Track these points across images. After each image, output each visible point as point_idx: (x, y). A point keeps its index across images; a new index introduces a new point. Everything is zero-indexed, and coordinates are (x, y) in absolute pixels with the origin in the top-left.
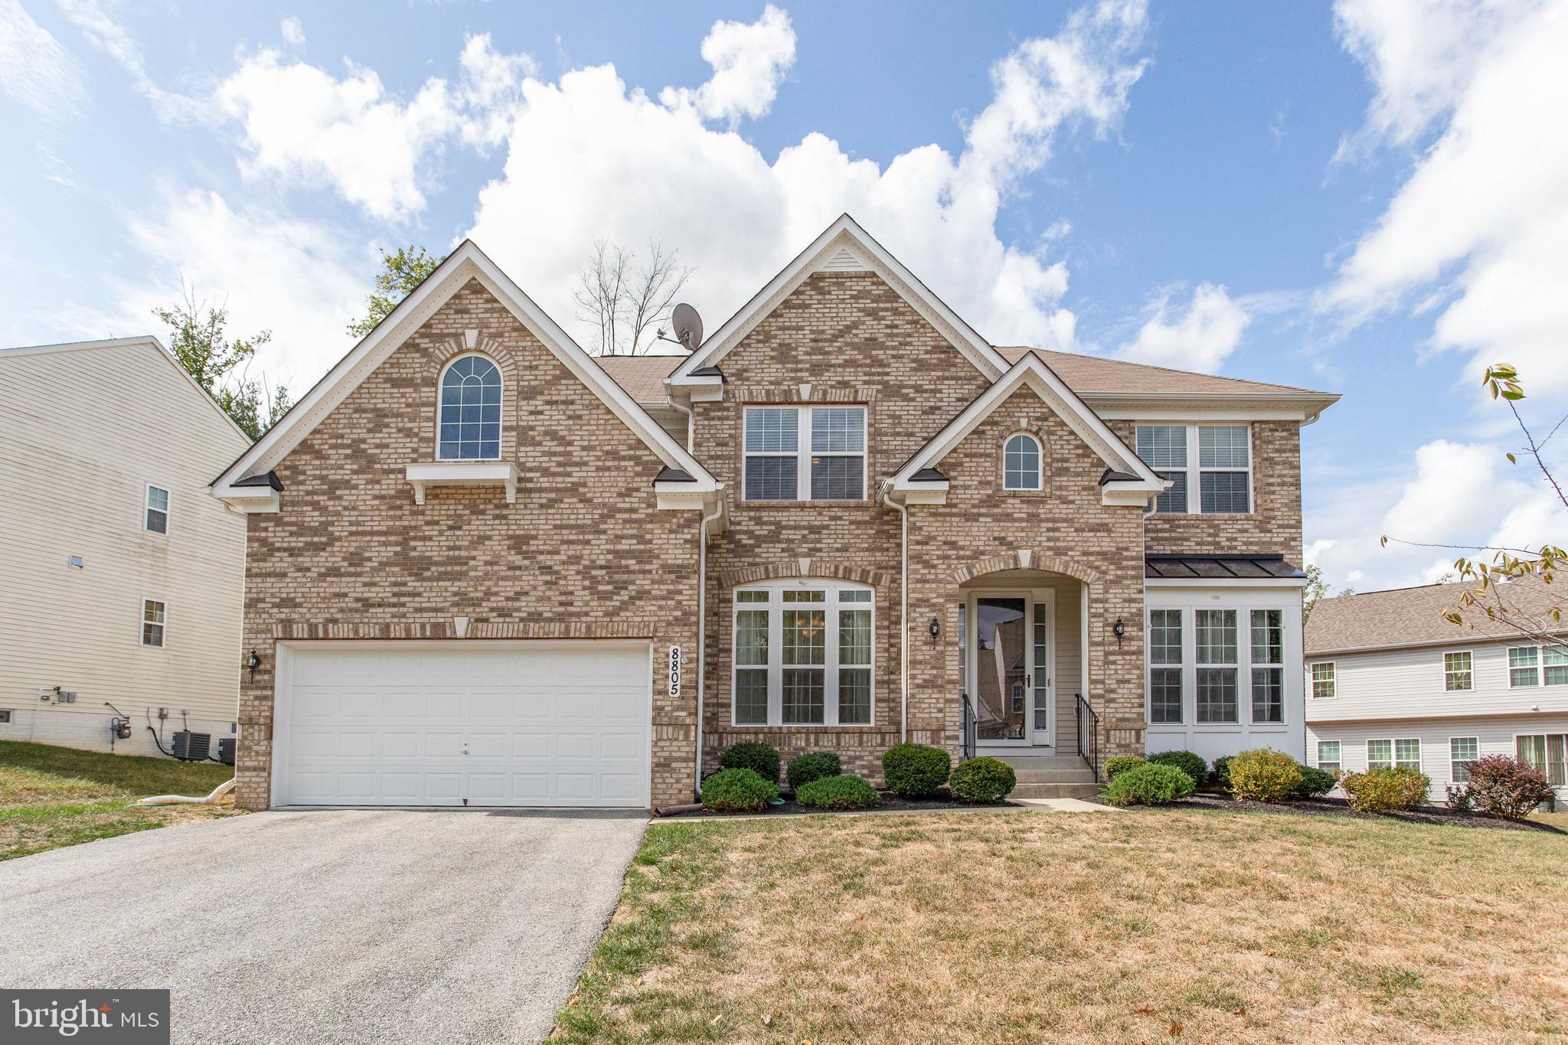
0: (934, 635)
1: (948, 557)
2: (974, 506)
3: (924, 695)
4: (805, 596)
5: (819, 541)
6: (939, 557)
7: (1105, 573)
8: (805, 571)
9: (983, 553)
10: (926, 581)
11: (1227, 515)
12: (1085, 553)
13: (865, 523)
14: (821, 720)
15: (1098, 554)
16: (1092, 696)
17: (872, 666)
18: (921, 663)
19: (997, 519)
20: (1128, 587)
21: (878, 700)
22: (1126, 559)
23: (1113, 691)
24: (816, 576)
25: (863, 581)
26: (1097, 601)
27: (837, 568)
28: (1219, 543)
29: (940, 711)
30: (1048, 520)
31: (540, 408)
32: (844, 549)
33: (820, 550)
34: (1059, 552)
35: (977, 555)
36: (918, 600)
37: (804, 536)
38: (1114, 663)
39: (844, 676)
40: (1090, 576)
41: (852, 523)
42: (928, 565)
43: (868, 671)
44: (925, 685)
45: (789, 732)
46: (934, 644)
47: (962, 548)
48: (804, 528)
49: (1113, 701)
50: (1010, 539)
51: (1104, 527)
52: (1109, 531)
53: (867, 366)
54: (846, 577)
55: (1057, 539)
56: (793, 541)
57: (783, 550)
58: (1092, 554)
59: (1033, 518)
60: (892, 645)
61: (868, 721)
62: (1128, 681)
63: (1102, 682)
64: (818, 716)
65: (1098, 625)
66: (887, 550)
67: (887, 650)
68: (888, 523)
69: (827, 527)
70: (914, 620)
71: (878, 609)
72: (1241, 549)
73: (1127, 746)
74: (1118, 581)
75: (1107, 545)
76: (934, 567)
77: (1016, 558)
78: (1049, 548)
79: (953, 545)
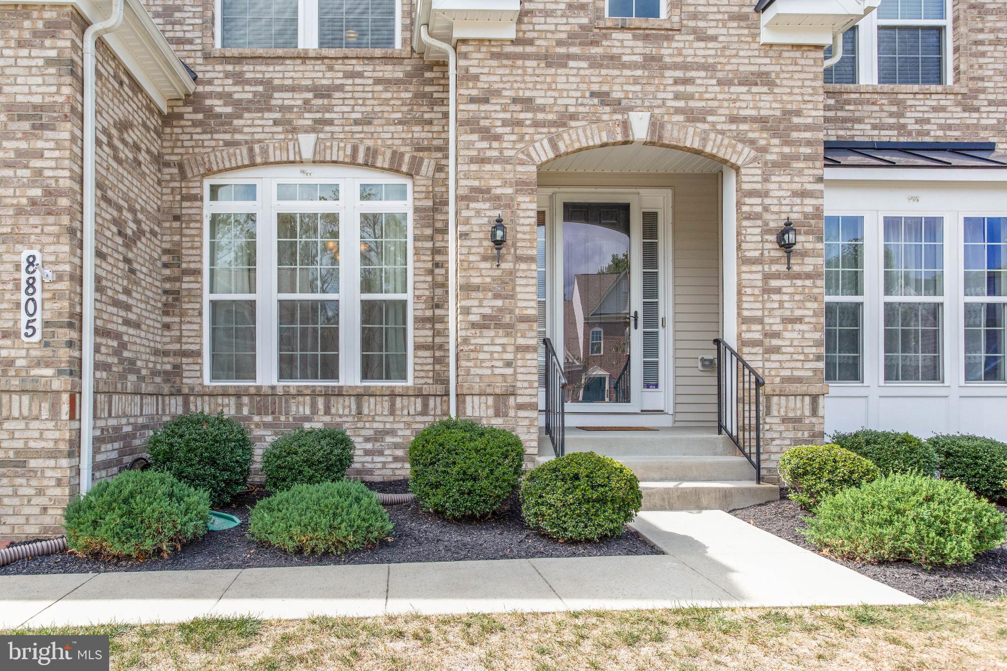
0: (499, 244)
1: (520, 123)
3: (484, 338)
4: (310, 192)
5: (329, 109)
6: (505, 123)
7: (764, 150)
8: (307, 154)
9: (573, 117)
10: (483, 161)
11: (916, 88)
12: (733, 119)
13: (397, 82)
14: (335, 376)
15: (754, 120)
16: (743, 343)
17: (409, 297)
18: (477, 288)
19: (595, 63)
20: (800, 172)
21: (418, 347)
22: (798, 128)
23: (776, 335)
24: (323, 162)
25: (395, 169)
26: (751, 194)
27: (355, 149)
28: (904, 126)
29: (508, 364)
30: (675, 66)
32: (366, 121)
33: (330, 122)
34: (693, 117)
35: (565, 120)
36: (473, 189)
37: (306, 102)
38: (778, 291)
39: (369, 310)
40: (741, 155)
41: (378, 81)
42: (487, 134)
43: (404, 303)
44: (486, 323)
45: (287, 394)
46: (499, 258)
47: (542, 109)
48: (307, 89)
49: (777, 350)
50: (617, 95)
51: (763, 79)
52: (771, 84)
54: (369, 165)
55: (690, 97)
56: (290, 108)
57: (276, 123)
58: (744, 120)
59: (651, 61)
60: (437, 265)
61: (404, 377)
62: (799, 320)
63: (760, 321)
64: (330, 369)
65: (753, 232)
66: (430, 122)
67: (431, 272)
68: (431, 82)
69: (340, 88)
70: (467, 221)
71: (416, 210)
72: (935, 135)
73: (798, 420)
74: (784, 163)
75: (769, 106)
76: (498, 138)
77: (626, 126)
78: (678, 111)
79: (527, 103)
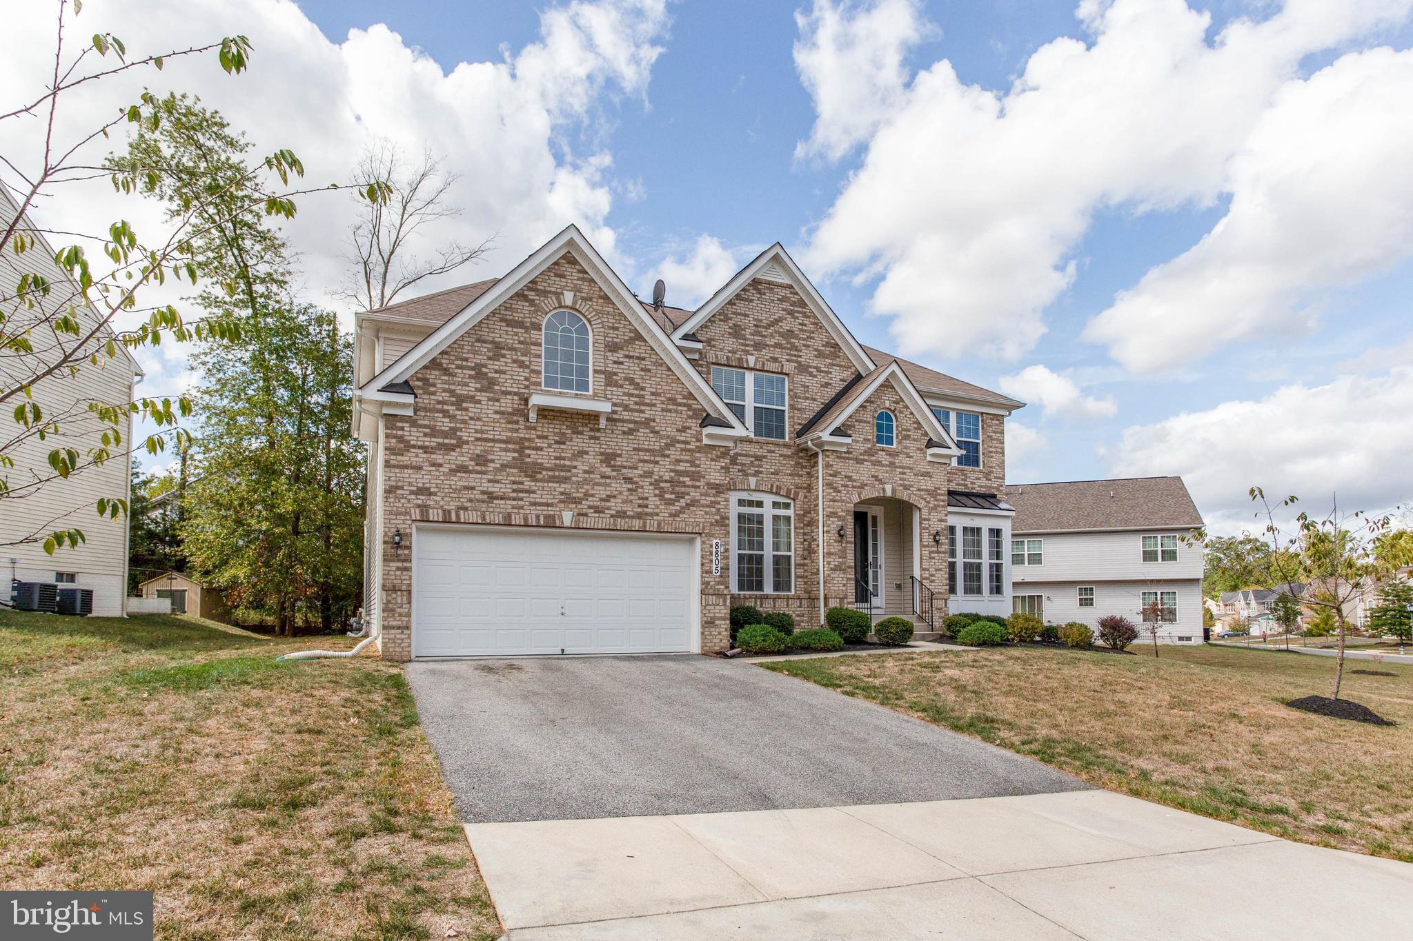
0: (841, 536)
1: (847, 486)
2: (861, 454)
3: (835, 575)
4: (750, 503)
5: (761, 466)
6: (842, 486)
7: (929, 502)
8: (753, 487)
9: (866, 485)
10: (835, 501)
11: (971, 468)
12: (919, 490)
13: (789, 456)
14: (761, 589)
15: (925, 490)
16: (922, 578)
17: (792, 553)
18: (832, 554)
19: (874, 464)
20: (940, 512)
21: (797, 577)
22: (939, 495)
23: (933, 575)
24: (759, 491)
25: (787, 496)
26: (925, 520)
27: (772, 486)
28: (966, 485)
29: (844, 586)
30: (900, 467)
31: (621, 360)
32: (776, 473)
33: (761, 472)
34: (906, 488)
35: (863, 486)
36: (831, 513)
37: (752, 462)
38: (934, 558)
39: (777, 560)
40: (922, 504)
41: (781, 455)
42: (836, 490)
43: (789, 557)
44: (835, 569)
45: (745, 598)
46: (841, 542)
47: (855, 481)
48: (752, 456)
49: (933, 581)
50: (880, 477)
51: (927, 474)
52: (931, 477)
53: (788, 349)
54: (777, 494)
55: (904, 480)
56: (744, 464)
57: (739, 471)
58: (922, 490)
59: (892, 464)
60: (805, 540)
61: (789, 590)
62: (940, 570)
63: (928, 570)
64: (760, 586)
65: (926, 534)
66: (801, 476)
67: (802, 543)
68: (801, 458)
69: (765, 457)
70: (829, 526)
71: (797, 515)
72: (977, 490)
73: (941, 609)
74: (935, 508)
75: (930, 486)
76: (840, 491)
77: (884, 490)
78: (901, 485)
79: (850, 478)
